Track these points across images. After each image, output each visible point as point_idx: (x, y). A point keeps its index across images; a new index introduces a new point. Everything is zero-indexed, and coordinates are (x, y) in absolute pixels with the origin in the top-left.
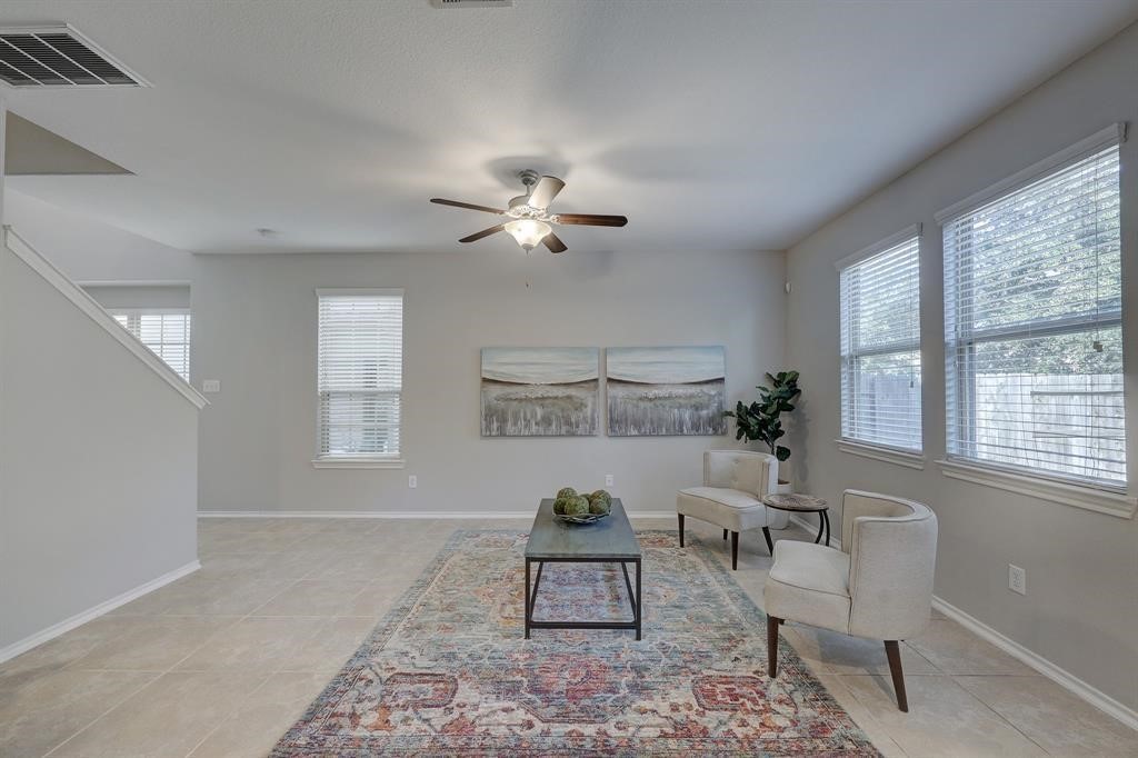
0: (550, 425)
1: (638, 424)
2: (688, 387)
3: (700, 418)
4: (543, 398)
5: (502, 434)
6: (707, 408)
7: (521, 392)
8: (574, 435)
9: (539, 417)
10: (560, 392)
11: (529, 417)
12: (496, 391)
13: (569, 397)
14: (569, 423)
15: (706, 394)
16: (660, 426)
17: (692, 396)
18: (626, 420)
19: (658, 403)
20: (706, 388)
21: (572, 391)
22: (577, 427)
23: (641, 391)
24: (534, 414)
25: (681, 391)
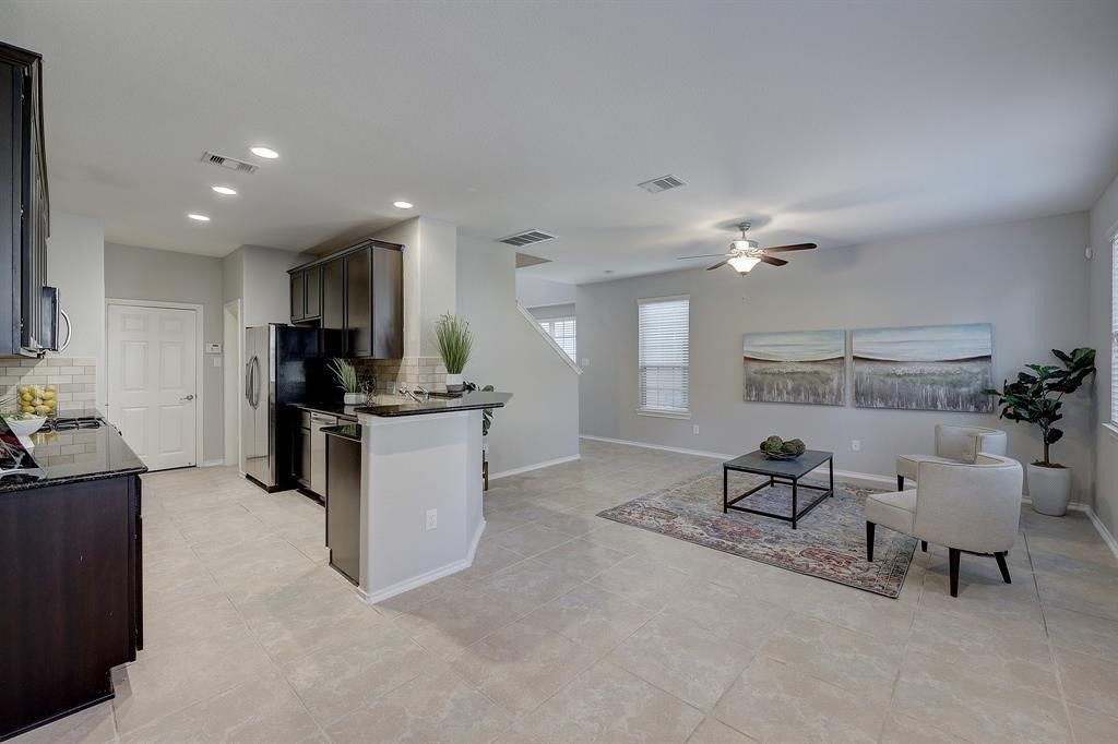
0: (799, 394)
1: (884, 398)
2: (941, 364)
3: (958, 395)
4: (793, 373)
5: (759, 400)
6: (968, 385)
7: (775, 368)
8: (821, 404)
9: (790, 388)
10: (808, 368)
11: (781, 387)
12: (755, 366)
13: (816, 372)
14: (816, 394)
15: (966, 372)
16: (909, 400)
17: (948, 374)
18: (872, 393)
19: (907, 379)
20: (965, 366)
21: (819, 368)
22: (824, 397)
23: (890, 368)
24: (785, 386)
25: (936, 368)
